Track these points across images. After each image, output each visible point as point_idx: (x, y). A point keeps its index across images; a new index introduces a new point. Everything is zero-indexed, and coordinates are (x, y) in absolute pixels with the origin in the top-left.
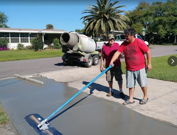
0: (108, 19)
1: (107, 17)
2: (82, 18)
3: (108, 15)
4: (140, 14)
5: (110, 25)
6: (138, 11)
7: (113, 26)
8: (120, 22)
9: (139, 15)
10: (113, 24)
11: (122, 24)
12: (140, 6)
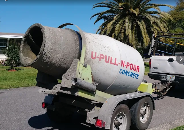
0: (137, 15)
1: (136, 12)
2: (93, 16)
3: (137, 9)
4: (180, 16)
5: (141, 26)
6: (178, 11)
7: (145, 28)
8: (158, 22)
9: (178, 18)
10: (145, 25)
11: (161, 26)
12: (179, 5)
